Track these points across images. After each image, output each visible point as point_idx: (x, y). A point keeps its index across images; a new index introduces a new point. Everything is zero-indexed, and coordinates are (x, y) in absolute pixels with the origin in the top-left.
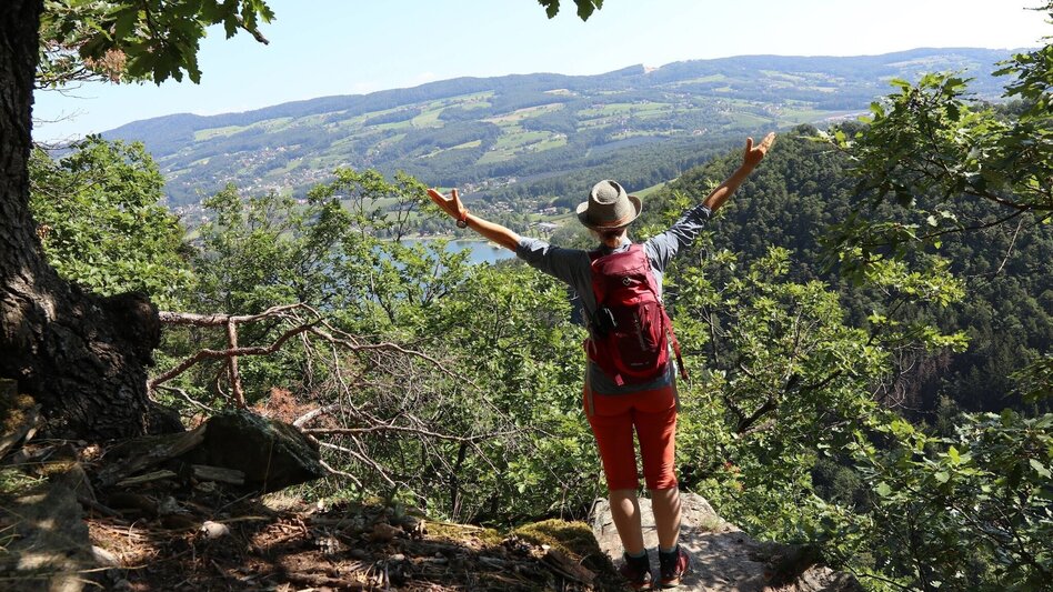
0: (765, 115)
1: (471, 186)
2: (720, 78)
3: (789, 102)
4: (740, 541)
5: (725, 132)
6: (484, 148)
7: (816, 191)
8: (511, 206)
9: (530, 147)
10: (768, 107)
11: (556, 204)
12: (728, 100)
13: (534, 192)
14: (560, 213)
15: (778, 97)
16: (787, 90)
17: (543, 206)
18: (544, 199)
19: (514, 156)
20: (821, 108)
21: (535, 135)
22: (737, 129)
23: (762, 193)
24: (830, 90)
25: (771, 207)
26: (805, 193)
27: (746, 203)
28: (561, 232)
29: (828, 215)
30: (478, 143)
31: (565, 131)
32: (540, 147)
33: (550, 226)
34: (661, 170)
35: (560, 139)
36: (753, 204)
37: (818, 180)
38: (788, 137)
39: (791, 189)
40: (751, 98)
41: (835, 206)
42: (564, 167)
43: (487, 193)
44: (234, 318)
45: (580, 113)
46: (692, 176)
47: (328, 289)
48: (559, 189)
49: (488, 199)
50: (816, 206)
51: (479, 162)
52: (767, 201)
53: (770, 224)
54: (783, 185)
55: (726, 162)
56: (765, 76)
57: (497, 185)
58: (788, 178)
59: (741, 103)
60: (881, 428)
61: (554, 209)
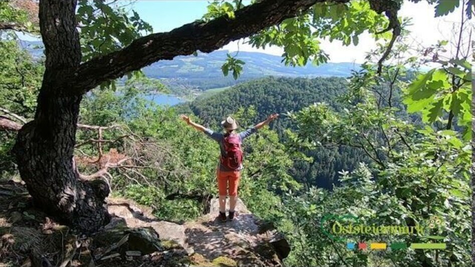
0: (261, 70)
1: (173, 79)
2: (249, 58)
3: (268, 68)
4: (251, 217)
5: (249, 74)
6: (179, 68)
7: (272, 95)
8: (185, 87)
9: (193, 70)
10: (262, 68)
11: (198, 88)
12: (252, 65)
13: (192, 83)
14: (199, 91)
15: (265, 66)
16: (268, 64)
17: (195, 88)
18: (195, 86)
19: (188, 72)
20: (277, 71)
21: (195, 66)
22: (252, 74)
23: (257, 93)
24: (279, 66)
25: (259, 98)
26: (269, 95)
27: (252, 96)
28: (199, 97)
29: (274, 102)
30: (177, 66)
31: (204, 67)
32: (196, 70)
33: (196, 94)
34: (230, 82)
35: (202, 69)
36: (254, 97)
37: (273, 92)
38: (267, 78)
39: (265, 93)
40: (258, 65)
41: (277, 100)
42: (202, 77)
43: (179, 82)
44: (101, 128)
45: (209, 62)
46: (239, 85)
47: (129, 113)
48: (200, 84)
49: (179, 84)
50: (271, 99)
51: (177, 72)
52: (258, 96)
53: (258, 103)
54: (263, 92)
55: (249, 83)
56: (262, 59)
57: (182, 79)
58: (265, 90)
59: (254, 66)
60: (289, 182)
61: (198, 90)
